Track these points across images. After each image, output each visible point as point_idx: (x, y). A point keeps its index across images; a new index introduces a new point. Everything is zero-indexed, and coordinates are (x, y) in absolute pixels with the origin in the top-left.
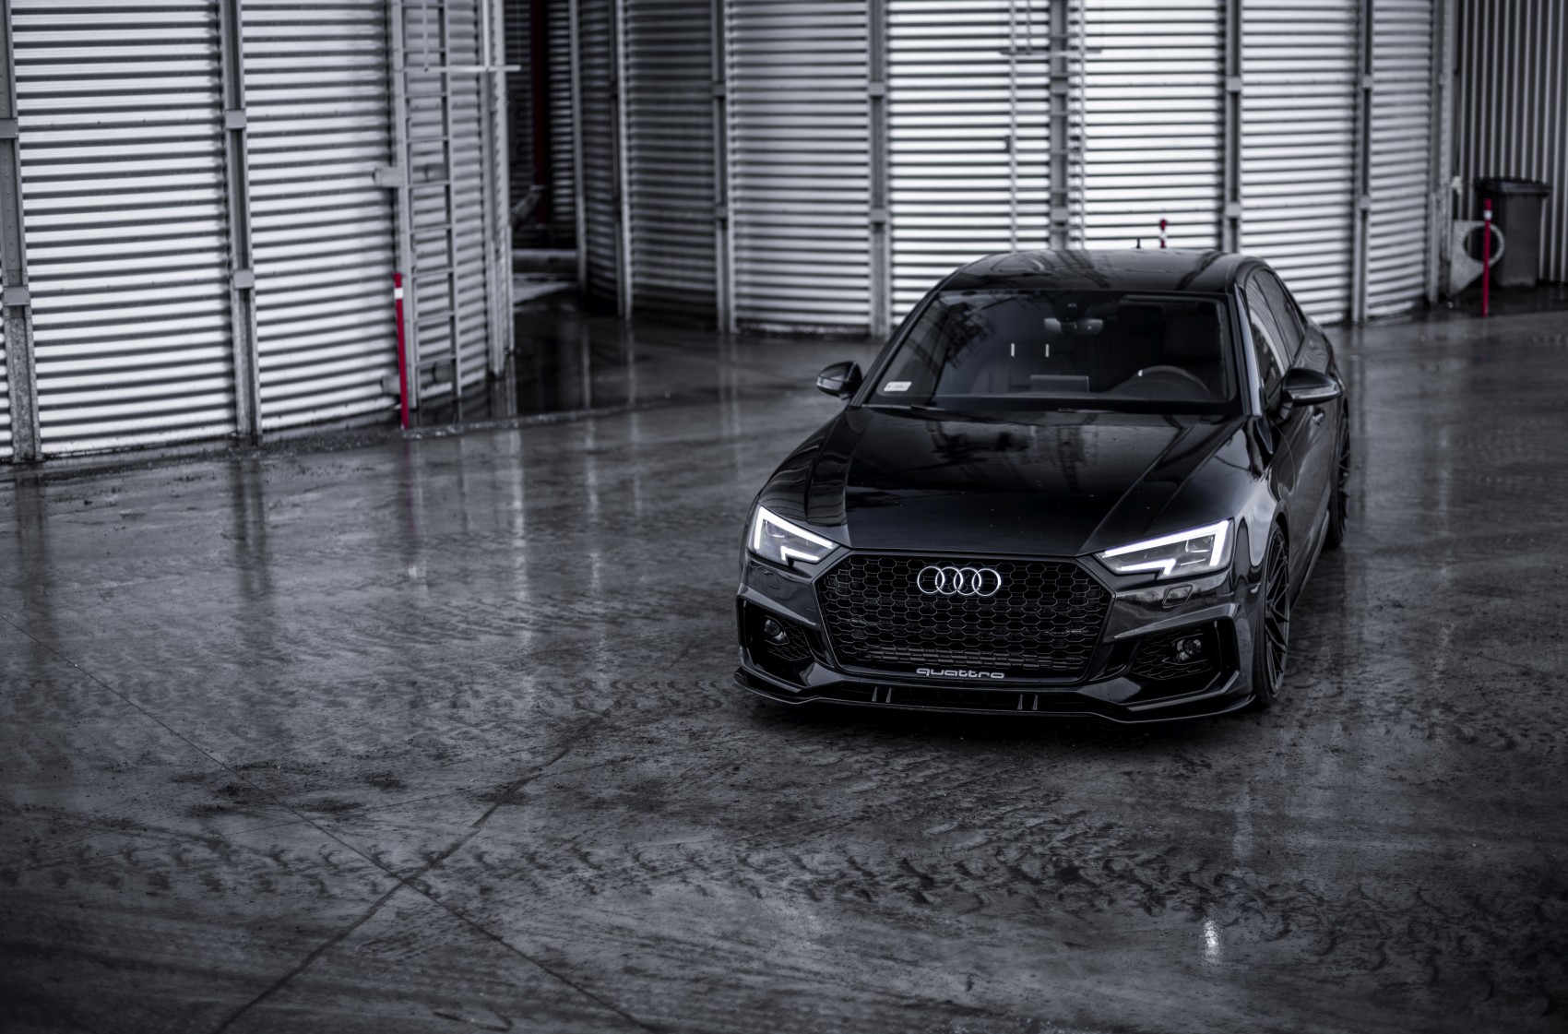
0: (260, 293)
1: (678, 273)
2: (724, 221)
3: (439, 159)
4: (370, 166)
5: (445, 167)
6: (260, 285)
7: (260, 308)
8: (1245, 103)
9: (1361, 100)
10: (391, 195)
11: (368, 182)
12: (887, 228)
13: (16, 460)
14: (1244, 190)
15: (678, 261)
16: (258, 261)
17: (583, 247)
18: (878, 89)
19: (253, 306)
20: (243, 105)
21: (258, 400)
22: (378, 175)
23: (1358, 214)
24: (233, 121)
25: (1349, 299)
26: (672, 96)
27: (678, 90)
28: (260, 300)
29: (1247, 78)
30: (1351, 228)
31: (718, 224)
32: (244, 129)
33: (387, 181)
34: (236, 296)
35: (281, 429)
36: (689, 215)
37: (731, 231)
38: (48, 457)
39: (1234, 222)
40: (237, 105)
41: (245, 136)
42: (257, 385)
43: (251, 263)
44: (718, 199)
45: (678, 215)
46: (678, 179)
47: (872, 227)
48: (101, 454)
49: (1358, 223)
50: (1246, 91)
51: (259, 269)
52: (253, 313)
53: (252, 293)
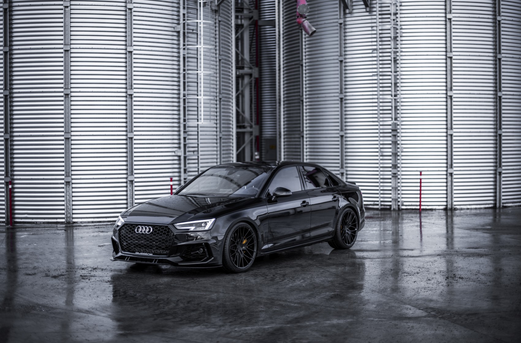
0: (136, 182)
3: (196, 149)
4: (174, 150)
5: (198, 151)
6: (136, 180)
7: (135, 186)
8: (454, 138)
9: (498, 138)
10: (180, 158)
11: (173, 154)
12: (345, 174)
13: (65, 222)
14: (454, 165)
16: (135, 174)
18: (342, 133)
19: (134, 185)
20: (133, 131)
22: (176, 152)
23: (498, 173)
24: (130, 135)
25: (495, 200)
26: (293, 136)
27: (294, 134)
28: (136, 184)
29: (455, 130)
30: (495, 178)
32: (133, 137)
33: (179, 154)
34: (129, 183)
38: (74, 222)
39: (451, 174)
41: (133, 139)
43: (133, 174)
47: (340, 174)
48: (89, 223)
49: (498, 176)
50: (454, 134)
51: (136, 176)
52: (133, 187)
53: (134, 182)
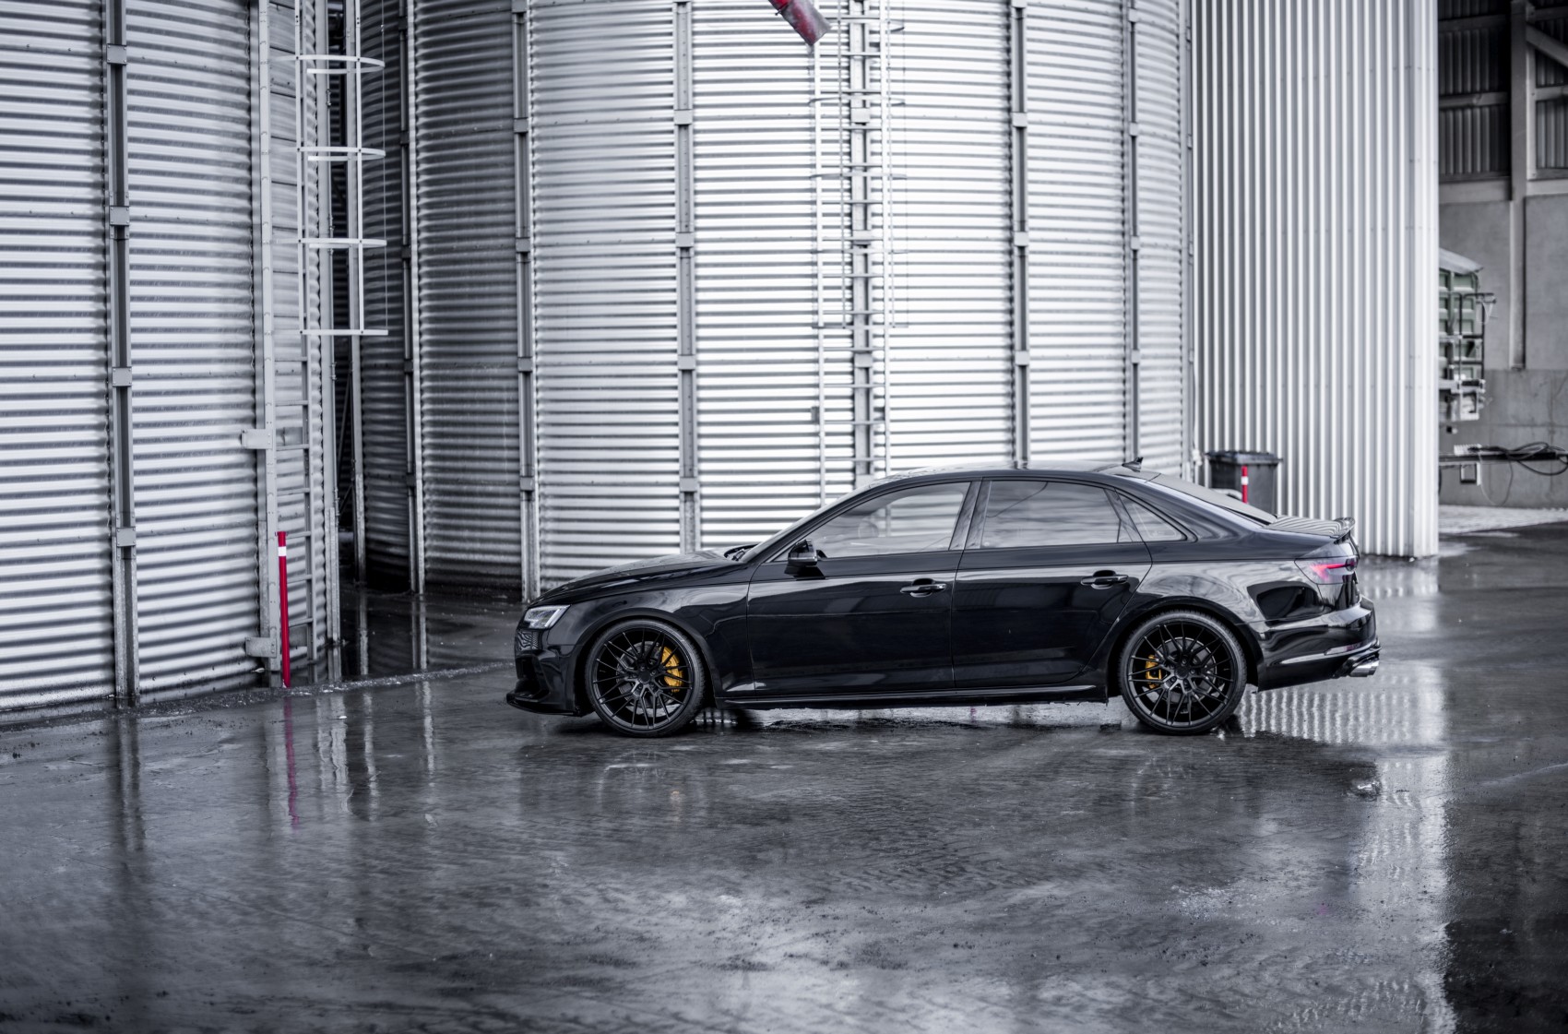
0: (140, 551)
1: (478, 546)
2: (529, 493)
3: (299, 422)
4: (237, 428)
5: (305, 431)
6: (141, 543)
7: (140, 567)
8: (1032, 376)
9: (1129, 374)
10: (256, 456)
11: (235, 443)
12: (697, 497)
15: (478, 534)
16: (140, 520)
17: (361, 525)
18: (687, 363)
19: (133, 565)
20: (129, 364)
21: (136, 660)
22: (244, 436)
24: (119, 378)
26: (473, 372)
27: (479, 366)
28: (140, 559)
29: (1033, 352)
31: (524, 496)
32: (129, 386)
34: (118, 554)
35: (155, 690)
36: (491, 489)
37: (537, 504)
40: (123, 363)
41: (130, 394)
42: (136, 645)
43: (133, 522)
44: (523, 472)
45: (478, 488)
46: (478, 453)
47: (682, 496)
50: (1033, 365)
51: (141, 528)
52: (133, 572)
53: (133, 551)
